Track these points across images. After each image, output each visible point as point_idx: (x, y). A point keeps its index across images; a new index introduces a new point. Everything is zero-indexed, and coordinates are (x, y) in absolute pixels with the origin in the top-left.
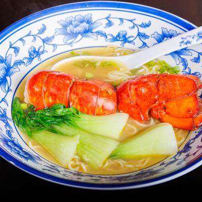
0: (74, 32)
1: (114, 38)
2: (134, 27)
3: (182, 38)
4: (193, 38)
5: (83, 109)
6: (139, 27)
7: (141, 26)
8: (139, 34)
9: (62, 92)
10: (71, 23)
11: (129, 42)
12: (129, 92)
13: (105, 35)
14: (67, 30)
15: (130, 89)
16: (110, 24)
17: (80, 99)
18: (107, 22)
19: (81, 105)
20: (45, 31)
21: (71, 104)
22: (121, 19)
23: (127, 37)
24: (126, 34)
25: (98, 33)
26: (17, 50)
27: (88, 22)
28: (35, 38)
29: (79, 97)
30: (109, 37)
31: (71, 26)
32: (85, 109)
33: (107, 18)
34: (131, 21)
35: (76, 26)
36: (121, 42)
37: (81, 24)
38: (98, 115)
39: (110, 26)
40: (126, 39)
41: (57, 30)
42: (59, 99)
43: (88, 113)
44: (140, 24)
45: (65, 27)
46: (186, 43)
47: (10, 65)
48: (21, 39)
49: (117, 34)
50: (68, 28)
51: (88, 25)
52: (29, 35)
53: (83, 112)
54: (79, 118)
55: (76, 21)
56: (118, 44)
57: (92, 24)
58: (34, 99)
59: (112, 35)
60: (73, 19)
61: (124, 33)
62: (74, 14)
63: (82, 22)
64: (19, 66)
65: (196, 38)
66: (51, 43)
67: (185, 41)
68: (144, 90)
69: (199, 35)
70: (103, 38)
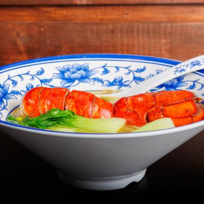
0: (72, 77)
1: (110, 83)
2: (129, 73)
3: (176, 68)
4: (187, 66)
5: (79, 111)
6: (135, 73)
7: (136, 71)
8: (135, 78)
9: (58, 97)
10: (68, 70)
11: (125, 86)
12: (126, 102)
13: (102, 81)
14: (64, 75)
15: (127, 100)
16: (106, 72)
17: (76, 102)
18: (104, 70)
19: (77, 107)
20: (43, 74)
21: (67, 107)
22: (117, 68)
23: (123, 81)
24: (122, 79)
25: (95, 79)
26: (15, 83)
27: (85, 70)
28: (33, 78)
29: (75, 99)
30: (106, 83)
31: (68, 72)
32: (82, 111)
33: (103, 67)
34: (127, 68)
35: (73, 73)
36: (118, 87)
37: (79, 71)
38: (94, 118)
39: (106, 73)
40: (122, 83)
41: (55, 74)
42: (54, 104)
43: (84, 116)
44: (136, 69)
45: (63, 73)
46: (181, 71)
47: (7, 92)
48: (19, 76)
49: (113, 80)
50: (65, 74)
51: (85, 72)
52: (27, 74)
53: (78, 114)
54: (75, 118)
55: (74, 69)
56: (115, 88)
57: (89, 71)
58: (30, 108)
59: (108, 81)
60: (71, 67)
61: (121, 78)
62: (71, 63)
63: (79, 69)
64: (16, 95)
65: (189, 66)
66: (48, 84)
67: (180, 69)
68: (140, 99)
69: (192, 64)
70: (100, 84)
